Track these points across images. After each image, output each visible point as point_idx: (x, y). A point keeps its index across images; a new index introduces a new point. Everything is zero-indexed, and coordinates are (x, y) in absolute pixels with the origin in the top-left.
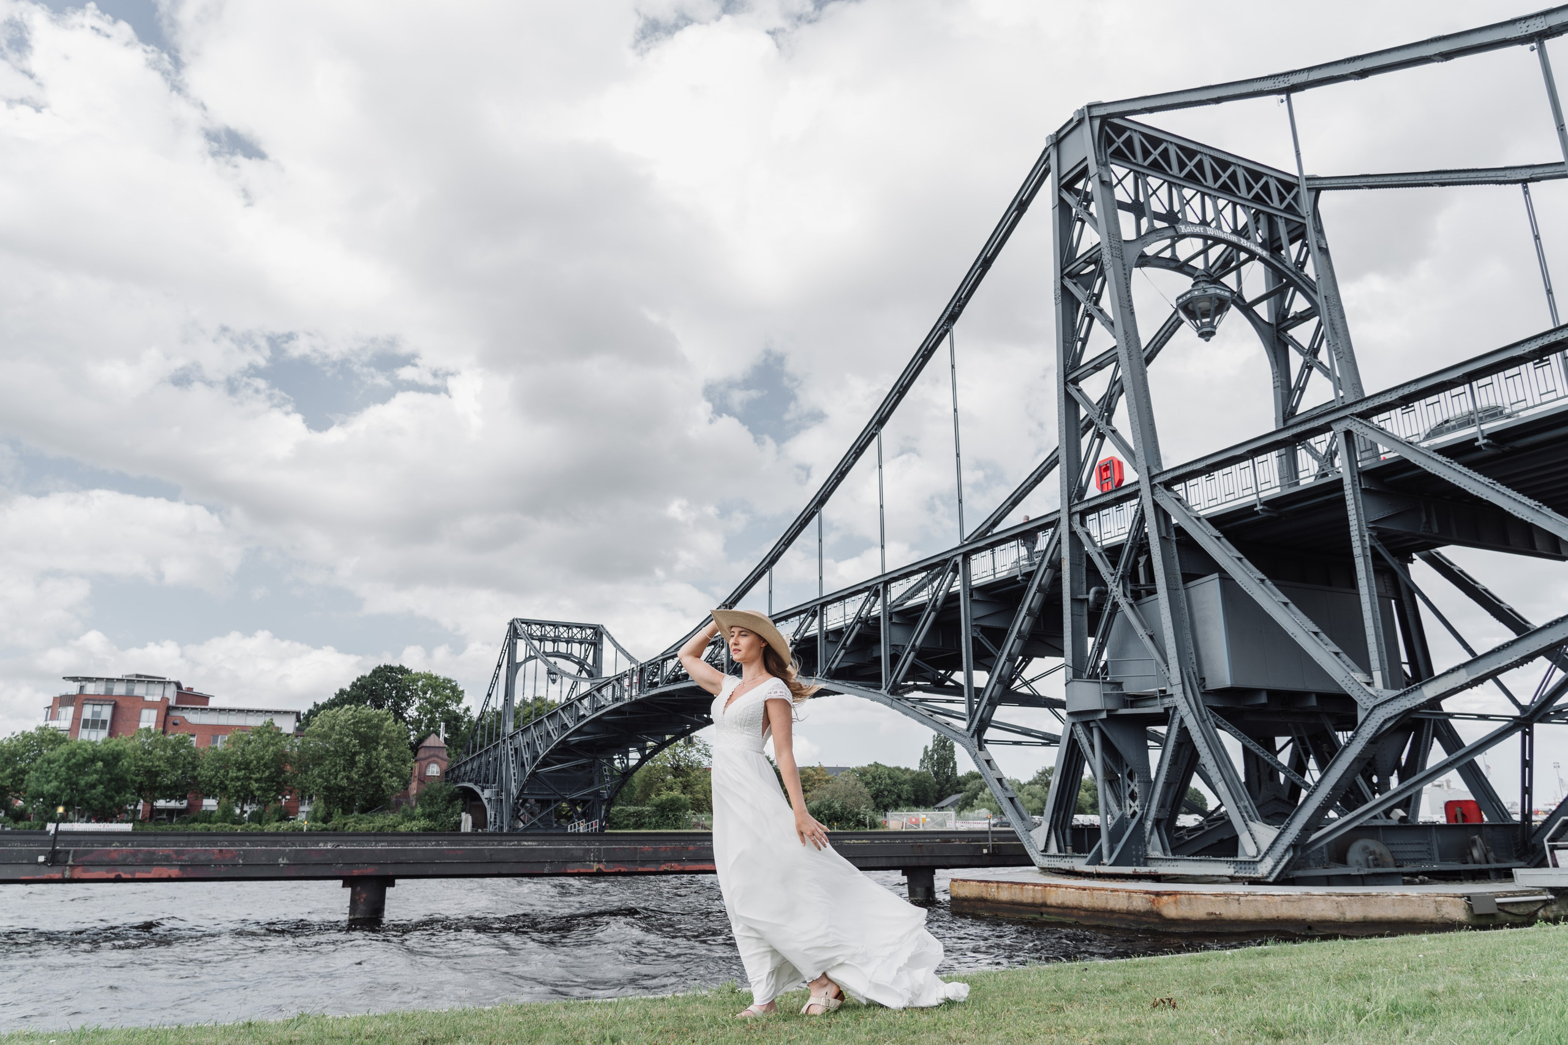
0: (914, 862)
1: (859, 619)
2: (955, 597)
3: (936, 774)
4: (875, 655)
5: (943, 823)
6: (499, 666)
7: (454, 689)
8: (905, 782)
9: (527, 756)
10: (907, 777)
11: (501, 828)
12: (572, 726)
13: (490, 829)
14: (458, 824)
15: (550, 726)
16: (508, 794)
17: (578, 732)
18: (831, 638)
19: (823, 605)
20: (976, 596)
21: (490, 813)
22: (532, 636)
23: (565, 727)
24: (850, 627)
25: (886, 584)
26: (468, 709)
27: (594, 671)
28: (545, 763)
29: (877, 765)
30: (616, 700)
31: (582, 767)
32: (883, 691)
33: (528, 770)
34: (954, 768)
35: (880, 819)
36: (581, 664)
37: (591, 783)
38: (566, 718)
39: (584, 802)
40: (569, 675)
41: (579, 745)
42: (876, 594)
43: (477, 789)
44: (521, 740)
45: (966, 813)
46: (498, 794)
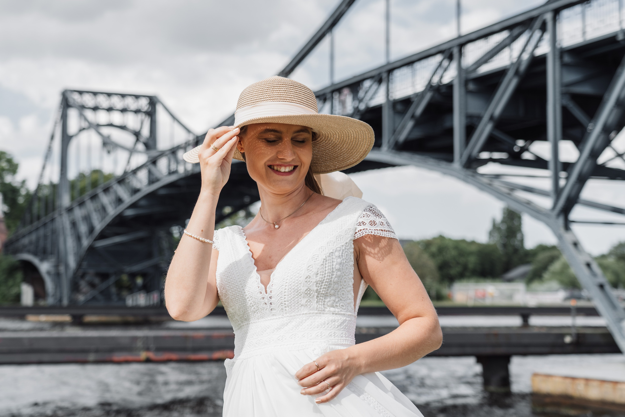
0: (488, 351)
1: (430, 87)
2: (543, 59)
3: (505, 246)
4: (447, 124)
5: (510, 297)
6: (52, 137)
7: (9, 161)
8: (471, 253)
9: (83, 228)
10: (473, 248)
11: (60, 300)
12: (128, 199)
13: (50, 301)
14: (18, 297)
15: (105, 199)
16: (67, 266)
17: (133, 206)
18: (399, 107)
19: (390, 71)
20: (567, 59)
21: (50, 285)
22: (82, 107)
23: (119, 201)
24: (421, 95)
25: (461, 46)
26: (24, 182)
27: (151, 143)
28: (102, 236)
29: (441, 238)
30: (171, 173)
31: (140, 240)
32: (457, 165)
33: (86, 243)
34: (522, 241)
35: (445, 291)
36: (137, 134)
37: (149, 256)
38: (122, 192)
39: (144, 275)
40: (123, 148)
41: (136, 218)
42: (450, 58)
43: (35, 261)
44: (78, 213)
45: (536, 285)
46: (57, 266)
